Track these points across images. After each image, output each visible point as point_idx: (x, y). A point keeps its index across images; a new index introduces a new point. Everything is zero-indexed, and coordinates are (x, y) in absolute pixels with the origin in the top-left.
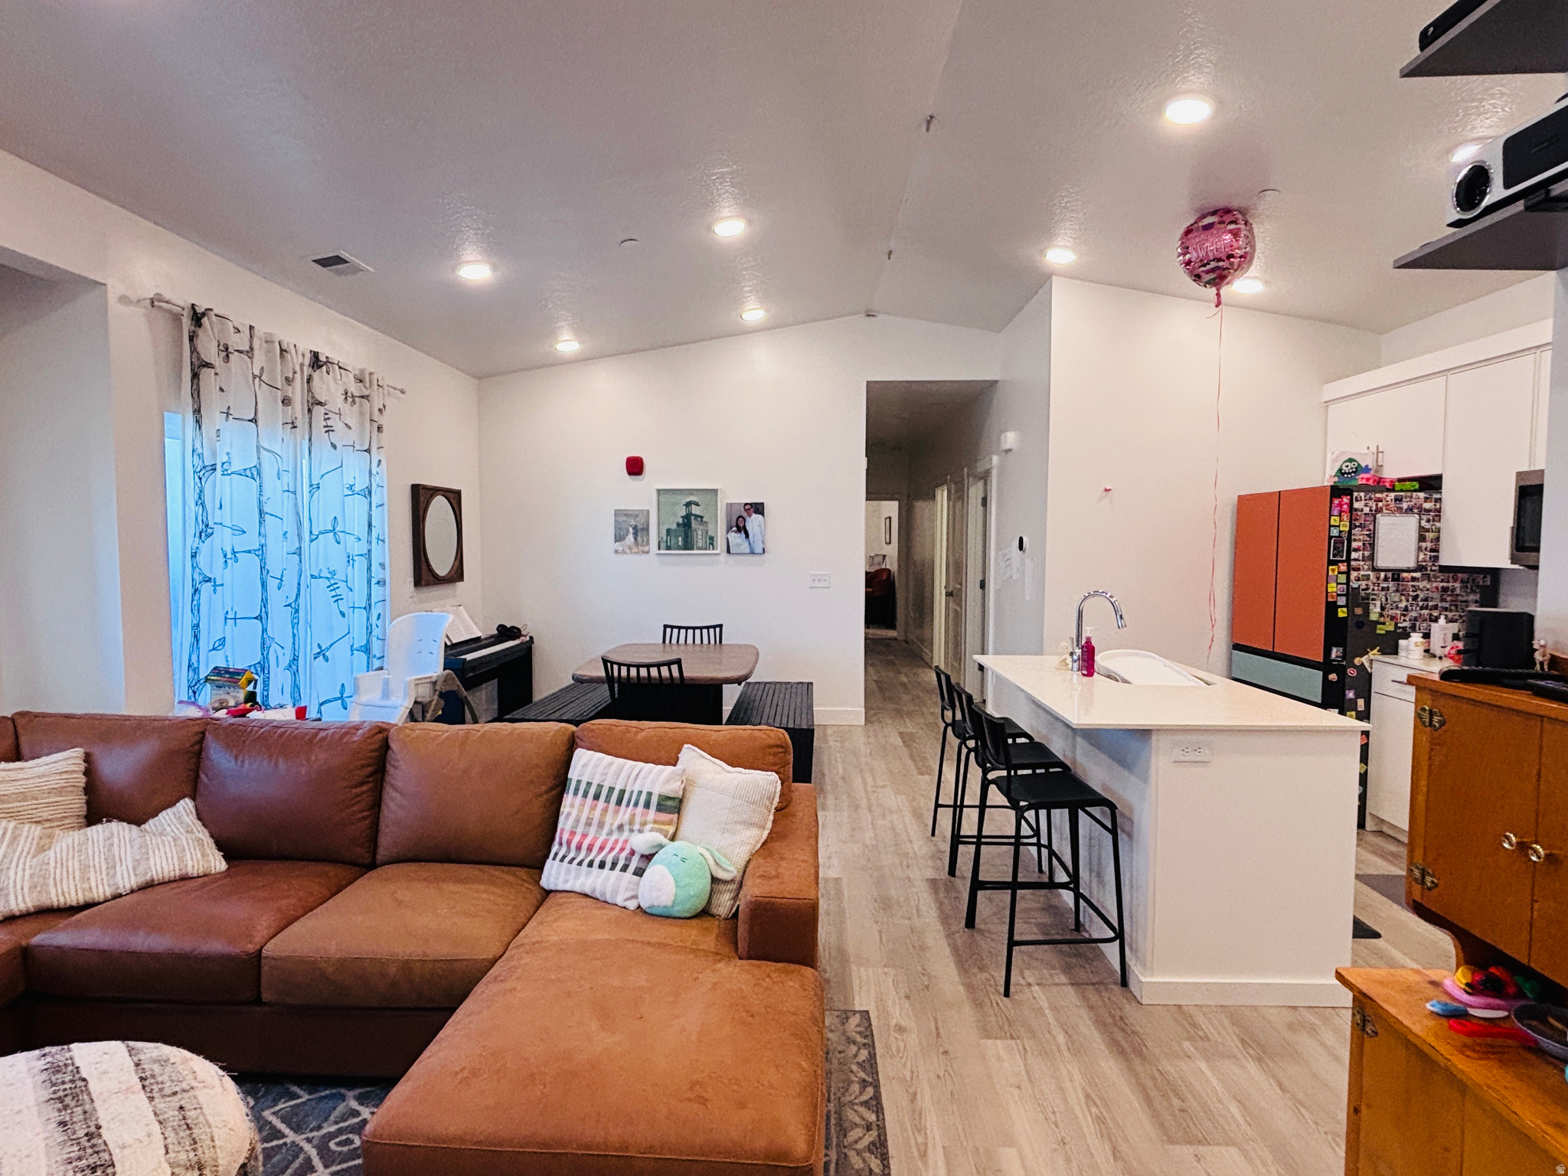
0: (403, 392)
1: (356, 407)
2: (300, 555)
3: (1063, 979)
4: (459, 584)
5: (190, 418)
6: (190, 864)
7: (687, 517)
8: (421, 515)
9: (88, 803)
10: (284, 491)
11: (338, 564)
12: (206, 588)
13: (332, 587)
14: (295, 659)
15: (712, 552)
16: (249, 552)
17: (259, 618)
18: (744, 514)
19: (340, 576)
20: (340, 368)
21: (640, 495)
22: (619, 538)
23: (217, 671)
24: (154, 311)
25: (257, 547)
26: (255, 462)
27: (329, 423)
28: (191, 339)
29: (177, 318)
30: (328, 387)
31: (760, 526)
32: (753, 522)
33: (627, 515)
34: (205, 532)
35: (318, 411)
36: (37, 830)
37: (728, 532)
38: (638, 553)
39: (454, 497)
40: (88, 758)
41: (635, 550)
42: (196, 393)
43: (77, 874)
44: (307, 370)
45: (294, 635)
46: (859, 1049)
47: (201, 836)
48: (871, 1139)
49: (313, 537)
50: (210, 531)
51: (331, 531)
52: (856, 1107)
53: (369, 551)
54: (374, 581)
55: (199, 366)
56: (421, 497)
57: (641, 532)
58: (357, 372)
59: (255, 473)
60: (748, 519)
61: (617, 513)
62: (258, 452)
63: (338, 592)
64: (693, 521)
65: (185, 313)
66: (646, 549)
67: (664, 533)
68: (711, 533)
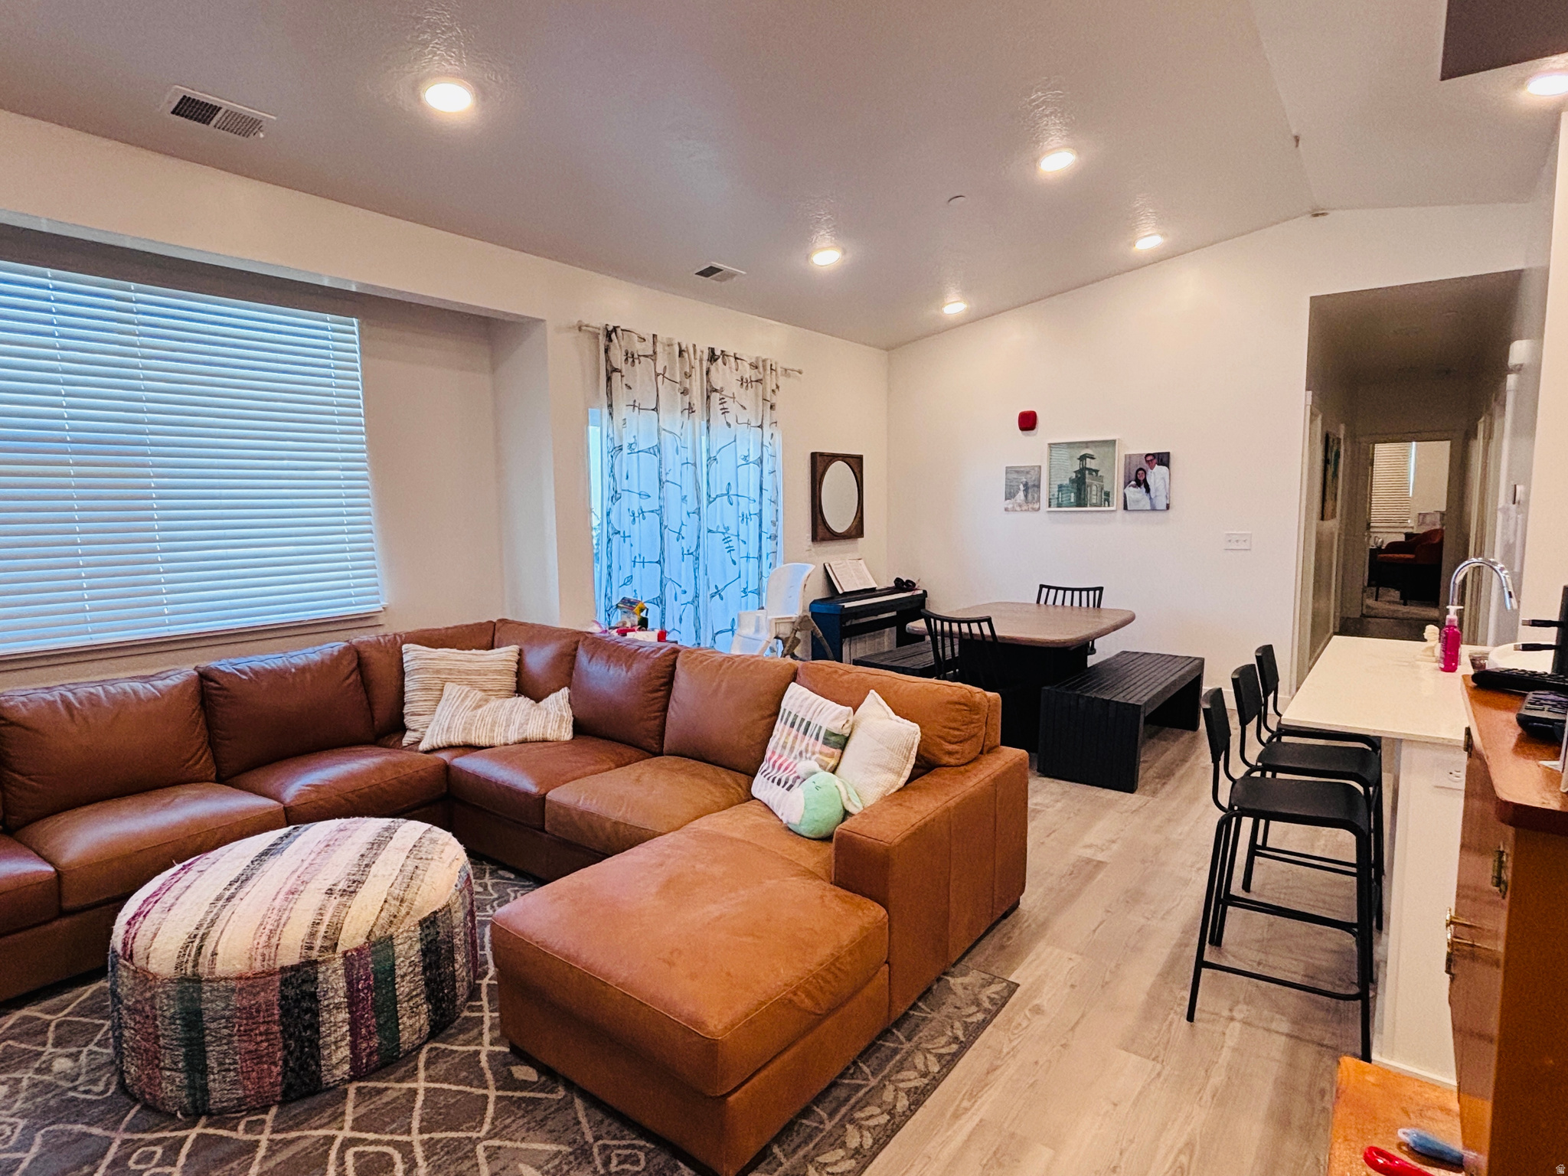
0: (800, 372)
1: (751, 391)
2: (699, 514)
3: (1285, 1026)
4: (860, 539)
5: (606, 411)
6: (549, 732)
7: (1082, 472)
8: (818, 479)
9: (517, 682)
10: (683, 464)
11: (731, 522)
12: (615, 539)
13: (726, 540)
14: (697, 596)
15: (1107, 509)
16: (652, 511)
17: (658, 562)
18: (1145, 466)
19: (733, 531)
20: (736, 358)
21: (1031, 450)
22: (1010, 495)
23: (625, 601)
24: (581, 334)
25: (657, 508)
26: (656, 442)
27: (725, 406)
28: (606, 351)
29: (596, 336)
30: (722, 376)
31: (1163, 479)
32: (1156, 475)
33: (1017, 472)
34: (615, 497)
35: (715, 397)
36: (480, 695)
37: (1125, 487)
38: (1028, 510)
39: (856, 463)
40: (521, 650)
41: (1025, 508)
42: (609, 393)
43: (489, 726)
44: (705, 364)
45: (696, 577)
46: (978, 1012)
47: (565, 714)
48: (917, 1085)
49: (711, 500)
50: (618, 496)
51: (725, 495)
52: (928, 1056)
53: (761, 510)
54: (764, 536)
55: (611, 371)
56: (820, 463)
57: (1031, 488)
58: (753, 360)
59: (656, 450)
60: (1149, 471)
61: (1009, 470)
62: (659, 433)
63: (731, 544)
64: (1087, 476)
65: (601, 332)
66: (1036, 506)
67: (1055, 490)
68: (1106, 489)
